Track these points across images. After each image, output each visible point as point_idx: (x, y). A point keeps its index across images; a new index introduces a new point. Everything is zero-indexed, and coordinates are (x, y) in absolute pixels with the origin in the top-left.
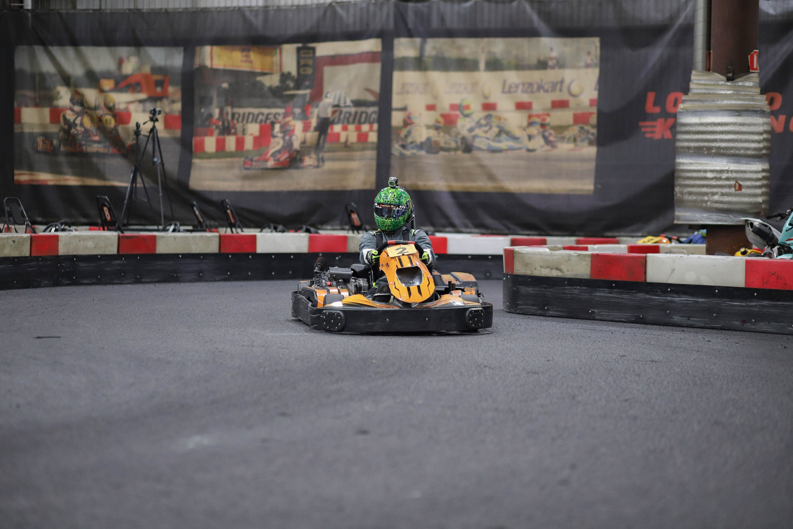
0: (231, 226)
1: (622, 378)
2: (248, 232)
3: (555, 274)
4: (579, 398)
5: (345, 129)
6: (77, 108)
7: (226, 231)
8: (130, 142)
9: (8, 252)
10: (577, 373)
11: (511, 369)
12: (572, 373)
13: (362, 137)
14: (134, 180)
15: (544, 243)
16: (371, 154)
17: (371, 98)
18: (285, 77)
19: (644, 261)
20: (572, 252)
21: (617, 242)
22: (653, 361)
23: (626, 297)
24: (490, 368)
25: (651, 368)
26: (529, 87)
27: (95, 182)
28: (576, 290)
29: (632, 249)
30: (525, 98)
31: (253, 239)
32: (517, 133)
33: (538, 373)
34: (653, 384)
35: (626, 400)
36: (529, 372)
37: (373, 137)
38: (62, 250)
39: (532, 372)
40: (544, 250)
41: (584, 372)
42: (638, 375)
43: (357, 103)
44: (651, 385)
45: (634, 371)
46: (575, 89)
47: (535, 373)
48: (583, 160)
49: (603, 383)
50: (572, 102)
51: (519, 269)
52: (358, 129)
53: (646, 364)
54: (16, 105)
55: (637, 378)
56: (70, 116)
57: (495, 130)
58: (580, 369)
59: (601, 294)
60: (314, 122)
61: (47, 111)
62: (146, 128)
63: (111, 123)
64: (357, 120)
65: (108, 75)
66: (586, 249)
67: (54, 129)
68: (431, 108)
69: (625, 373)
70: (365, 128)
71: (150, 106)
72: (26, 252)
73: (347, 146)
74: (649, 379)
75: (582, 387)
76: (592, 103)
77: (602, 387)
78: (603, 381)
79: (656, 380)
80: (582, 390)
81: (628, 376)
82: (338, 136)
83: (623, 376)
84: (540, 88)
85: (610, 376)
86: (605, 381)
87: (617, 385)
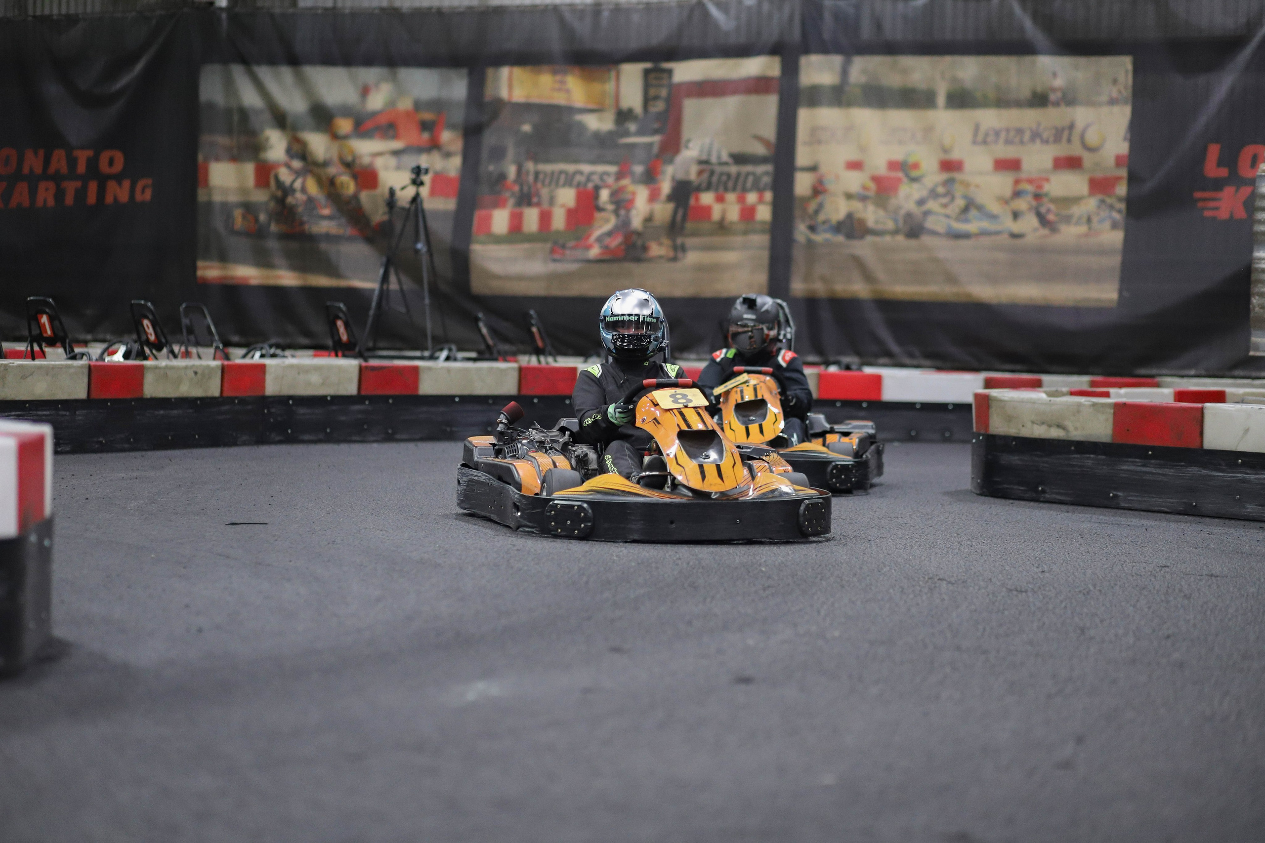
0: (538, 352)
1: (1162, 601)
2: (564, 362)
3: (1055, 433)
4: (1092, 632)
5: (720, 199)
6: (297, 164)
7: (529, 361)
8: (379, 216)
9: (187, 389)
10: (1088, 593)
11: (982, 583)
12: (1080, 592)
13: (748, 213)
14: (385, 279)
15: (1037, 384)
16: (761, 240)
17: (760, 150)
18: (623, 115)
19: (1200, 415)
20: (1082, 400)
21: (1157, 385)
22: (1212, 575)
23: (1167, 473)
24: (949, 583)
25: (1209, 586)
26: (1017, 135)
27: (322, 281)
28: (1089, 461)
29: (1181, 396)
30: (1010, 152)
32: (995, 207)
33: (1026, 592)
34: (1212, 611)
35: (1168, 637)
36: (1011, 590)
37: (764, 213)
38: (271, 388)
39: (1017, 591)
40: (1039, 395)
41: (1100, 591)
42: (1187, 597)
43: (740, 159)
44: (1209, 613)
45: (1181, 591)
46: (1092, 138)
47: (1021, 592)
48: (1102, 251)
49: (1131, 608)
50: (1088, 159)
51: (998, 426)
52: (741, 200)
53: (1201, 580)
54: (200, 158)
55: (1186, 602)
56: (285, 176)
57: (960, 203)
58: (1095, 586)
59: (1129, 467)
61: (249, 169)
62: (405, 195)
63: (349, 186)
64: (741, 186)
65: (347, 111)
66: (1107, 395)
67: (260, 197)
68: (855, 166)
69: (1167, 593)
70: (752, 198)
71: (412, 161)
72: (214, 389)
73: (722, 227)
74: (1206, 603)
75: (1096, 615)
76: (1119, 161)
77: (1128, 615)
78: (1131, 605)
79: (1217, 606)
80: (1097, 620)
81: (1171, 598)
82: (708, 210)
83: (1163, 598)
84: (1036, 136)
85: (1143, 597)
86: (1134, 606)
87: (1153, 612)
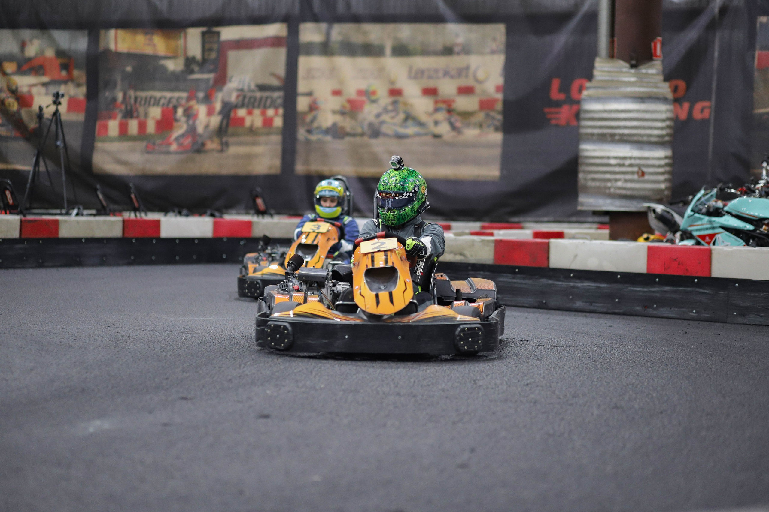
0: (135, 210)
1: (524, 362)
2: (152, 216)
3: (458, 259)
4: (481, 383)
5: (250, 113)
7: (130, 215)
8: (32, 125)
13: (268, 122)
14: (37, 164)
15: (448, 228)
16: (276, 139)
17: (275, 82)
18: (190, 62)
19: (547, 248)
20: (476, 238)
21: (521, 228)
22: (555, 346)
23: (527, 283)
25: (553, 353)
26: (433, 73)
29: (537, 235)
30: (431, 84)
31: (157, 223)
32: (424, 118)
34: (554, 368)
35: (528, 384)
37: (278, 122)
42: (540, 360)
43: (262, 88)
44: (552, 369)
45: (536, 356)
46: (481, 75)
48: (489, 146)
49: (505, 367)
50: (478, 88)
52: (263, 113)
53: (548, 349)
55: (539, 362)
57: (402, 116)
59: (505, 279)
60: (218, 106)
62: (49, 112)
63: (14, 106)
64: (263, 105)
65: (10, 58)
66: (492, 234)
68: (337, 93)
69: (527, 358)
70: (270, 112)
71: (53, 89)
73: (252, 131)
74: (550, 363)
75: (484, 371)
76: (498, 89)
77: (503, 372)
78: (505, 365)
79: (557, 365)
80: (484, 375)
81: (530, 361)
82: (242, 121)
83: (525, 361)
84: (446, 73)
85: (512, 360)
86: (506, 366)
87: (518, 370)
